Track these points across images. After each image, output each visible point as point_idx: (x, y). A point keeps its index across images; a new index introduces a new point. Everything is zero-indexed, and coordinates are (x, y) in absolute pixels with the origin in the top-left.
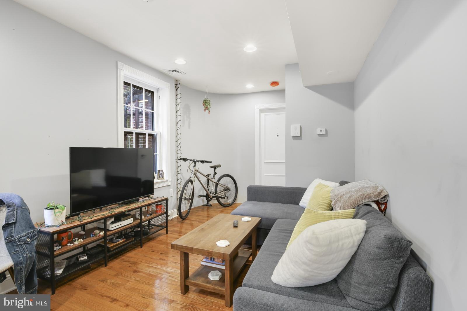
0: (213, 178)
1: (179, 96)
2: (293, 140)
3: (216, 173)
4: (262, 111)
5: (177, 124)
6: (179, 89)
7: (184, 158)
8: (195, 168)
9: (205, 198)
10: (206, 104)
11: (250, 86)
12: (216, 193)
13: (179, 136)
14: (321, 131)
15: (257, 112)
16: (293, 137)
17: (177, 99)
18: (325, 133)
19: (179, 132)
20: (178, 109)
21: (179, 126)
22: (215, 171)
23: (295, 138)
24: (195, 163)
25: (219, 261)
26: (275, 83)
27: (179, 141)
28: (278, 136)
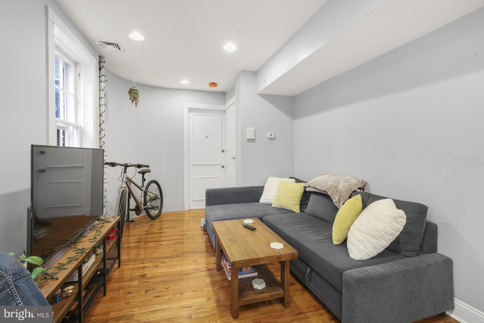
0: (141, 186)
1: (103, 78)
2: (248, 142)
3: (145, 180)
4: (191, 110)
5: (100, 115)
6: (103, 69)
7: (111, 163)
8: (126, 175)
9: (134, 212)
10: (133, 94)
11: (185, 82)
12: (145, 204)
13: (103, 133)
14: (271, 135)
15: (186, 110)
16: (248, 139)
17: (101, 82)
18: (274, 137)
19: (103, 126)
20: (102, 96)
21: (103, 118)
22: (143, 177)
23: (250, 140)
24: (125, 169)
25: (248, 269)
26: (214, 84)
27: (103, 140)
28: (207, 137)
